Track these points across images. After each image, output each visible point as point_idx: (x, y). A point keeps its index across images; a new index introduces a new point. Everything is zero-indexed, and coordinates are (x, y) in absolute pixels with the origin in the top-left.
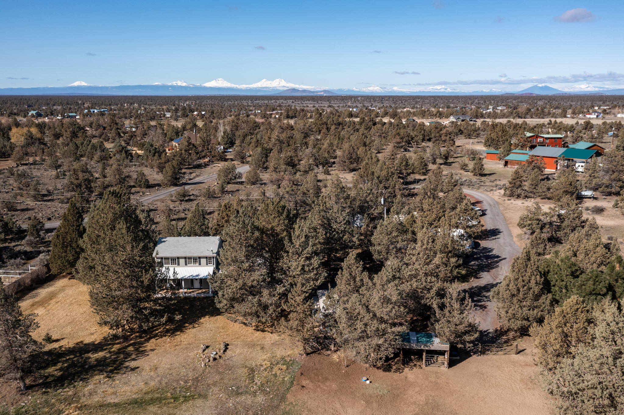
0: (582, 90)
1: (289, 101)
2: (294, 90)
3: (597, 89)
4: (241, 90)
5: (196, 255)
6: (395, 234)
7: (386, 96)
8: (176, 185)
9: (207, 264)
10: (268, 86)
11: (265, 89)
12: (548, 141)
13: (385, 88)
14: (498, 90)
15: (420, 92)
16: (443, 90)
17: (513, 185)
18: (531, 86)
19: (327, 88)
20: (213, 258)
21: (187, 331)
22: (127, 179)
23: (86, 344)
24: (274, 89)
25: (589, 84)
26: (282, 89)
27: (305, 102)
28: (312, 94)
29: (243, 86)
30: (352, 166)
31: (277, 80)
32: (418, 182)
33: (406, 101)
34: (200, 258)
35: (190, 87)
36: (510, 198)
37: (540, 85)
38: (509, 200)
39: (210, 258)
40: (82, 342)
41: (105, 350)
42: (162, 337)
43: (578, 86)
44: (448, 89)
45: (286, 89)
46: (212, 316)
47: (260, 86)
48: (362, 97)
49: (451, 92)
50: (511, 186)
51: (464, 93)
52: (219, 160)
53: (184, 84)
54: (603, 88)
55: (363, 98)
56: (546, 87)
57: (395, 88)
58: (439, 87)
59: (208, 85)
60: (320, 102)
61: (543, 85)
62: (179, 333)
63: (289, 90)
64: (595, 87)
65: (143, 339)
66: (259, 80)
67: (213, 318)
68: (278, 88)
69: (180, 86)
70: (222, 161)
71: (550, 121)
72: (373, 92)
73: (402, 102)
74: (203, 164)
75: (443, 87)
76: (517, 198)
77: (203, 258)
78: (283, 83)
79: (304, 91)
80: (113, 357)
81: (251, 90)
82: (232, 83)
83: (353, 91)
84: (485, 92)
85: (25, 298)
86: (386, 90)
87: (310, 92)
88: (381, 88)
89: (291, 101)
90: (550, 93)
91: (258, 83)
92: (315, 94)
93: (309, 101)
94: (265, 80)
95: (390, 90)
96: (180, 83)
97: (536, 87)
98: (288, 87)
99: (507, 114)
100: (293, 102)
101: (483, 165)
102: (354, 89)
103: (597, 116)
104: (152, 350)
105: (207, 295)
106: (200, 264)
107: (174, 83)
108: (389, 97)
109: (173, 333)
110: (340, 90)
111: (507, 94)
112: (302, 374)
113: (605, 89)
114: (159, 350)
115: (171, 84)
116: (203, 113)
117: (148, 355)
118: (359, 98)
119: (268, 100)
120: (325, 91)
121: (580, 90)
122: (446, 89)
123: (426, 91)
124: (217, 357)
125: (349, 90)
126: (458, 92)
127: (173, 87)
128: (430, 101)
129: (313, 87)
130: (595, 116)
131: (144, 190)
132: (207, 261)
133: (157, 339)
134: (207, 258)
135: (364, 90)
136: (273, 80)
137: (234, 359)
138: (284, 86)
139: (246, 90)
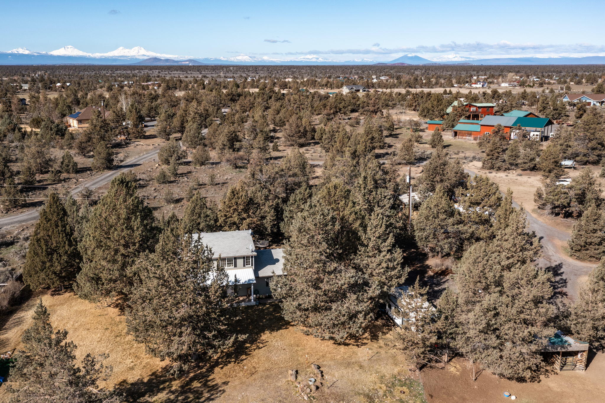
0: (450, 60)
1: (154, 71)
2: (156, 59)
3: (463, 59)
4: (94, 59)
5: (232, 255)
6: (442, 216)
7: (260, 66)
8: (110, 168)
9: (244, 266)
10: (125, 54)
11: (122, 58)
12: (480, 110)
13: (254, 57)
14: (370, 60)
15: (291, 61)
16: (314, 60)
17: (491, 157)
18: (402, 56)
19: (192, 57)
20: (252, 257)
21: (254, 353)
22: (51, 163)
23: (132, 384)
24: (132, 58)
25: (456, 54)
26: (141, 58)
27: (173, 72)
28: (176, 64)
29: (98, 55)
30: (302, 140)
31: (136, 48)
32: (383, 157)
33: (281, 71)
34: (235, 258)
35: (34, 56)
36: (491, 171)
37: (410, 55)
38: (490, 173)
39: (248, 257)
40: (125, 381)
41: (164, 389)
42: (227, 365)
43: (446, 56)
44: (320, 59)
45: (146, 58)
46: (273, 330)
47: (117, 54)
48: (233, 66)
49: (323, 62)
50: (489, 157)
51: (336, 62)
52: (136, 138)
53: (27, 52)
54: (469, 58)
55: (235, 68)
56: (417, 58)
57: (266, 58)
58: (309, 56)
59: (55, 53)
60: (189, 72)
61: (413, 55)
62: (244, 357)
63: (150, 59)
64: (462, 57)
65: (204, 370)
66: (116, 48)
67: (275, 334)
68: (138, 57)
69: (22, 54)
70: (141, 138)
71: (445, 91)
72: (242, 62)
73: (278, 72)
74: (124, 143)
75: (315, 56)
76: (497, 170)
77: (240, 258)
78: (143, 52)
79: (167, 60)
80: (180, 398)
81: (106, 59)
82: (84, 51)
83: (220, 60)
84: (357, 62)
85: (6, 326)
86: (256, 59)
87: (173, 61)
88: (250, 57)
89: (157, 71)
90: (421, 63)
91: (114, 52)
92: (180, 64)
93: (177, 71)
94: (121, 48)
95: (260, 60)
96: (21, 51)
97: (405, 57)
98: (148, 56)
99: (397, 85)
100: (159, 72)
101: (441, 137)
102: (222, 58)
103: (483, 86)
104: (226, 383)
105: (248, 304)
106: (235, 266)
107: (15, 51)
108: (263, 67)
109: (237, 358)
110: (206, 59)
111: (379, 63)
112: (431, 396)
113: (471, 60)
114: (234, 382)
115: (10, 52)
116: (68, 84)
117: (224, 391)
118: (231, 68)
119: (131, 70)
120: (190, 61)
121: (448, 60)
122: (317, 59)
123: (297, 60)
124: (319, 384)
125: (216, 60)
126: (330, 62)
127: (13, 55)
128: (306, 71)
129: (176, 56)
130: (481, 86)
131: (73, 175)
132: (244, 261)
133: (222, 368)
134: (244, 258)
135: (232, 59)
136: (131, 48)
137: (339, 384)
138: (144, 55)
139: (101, 59)
